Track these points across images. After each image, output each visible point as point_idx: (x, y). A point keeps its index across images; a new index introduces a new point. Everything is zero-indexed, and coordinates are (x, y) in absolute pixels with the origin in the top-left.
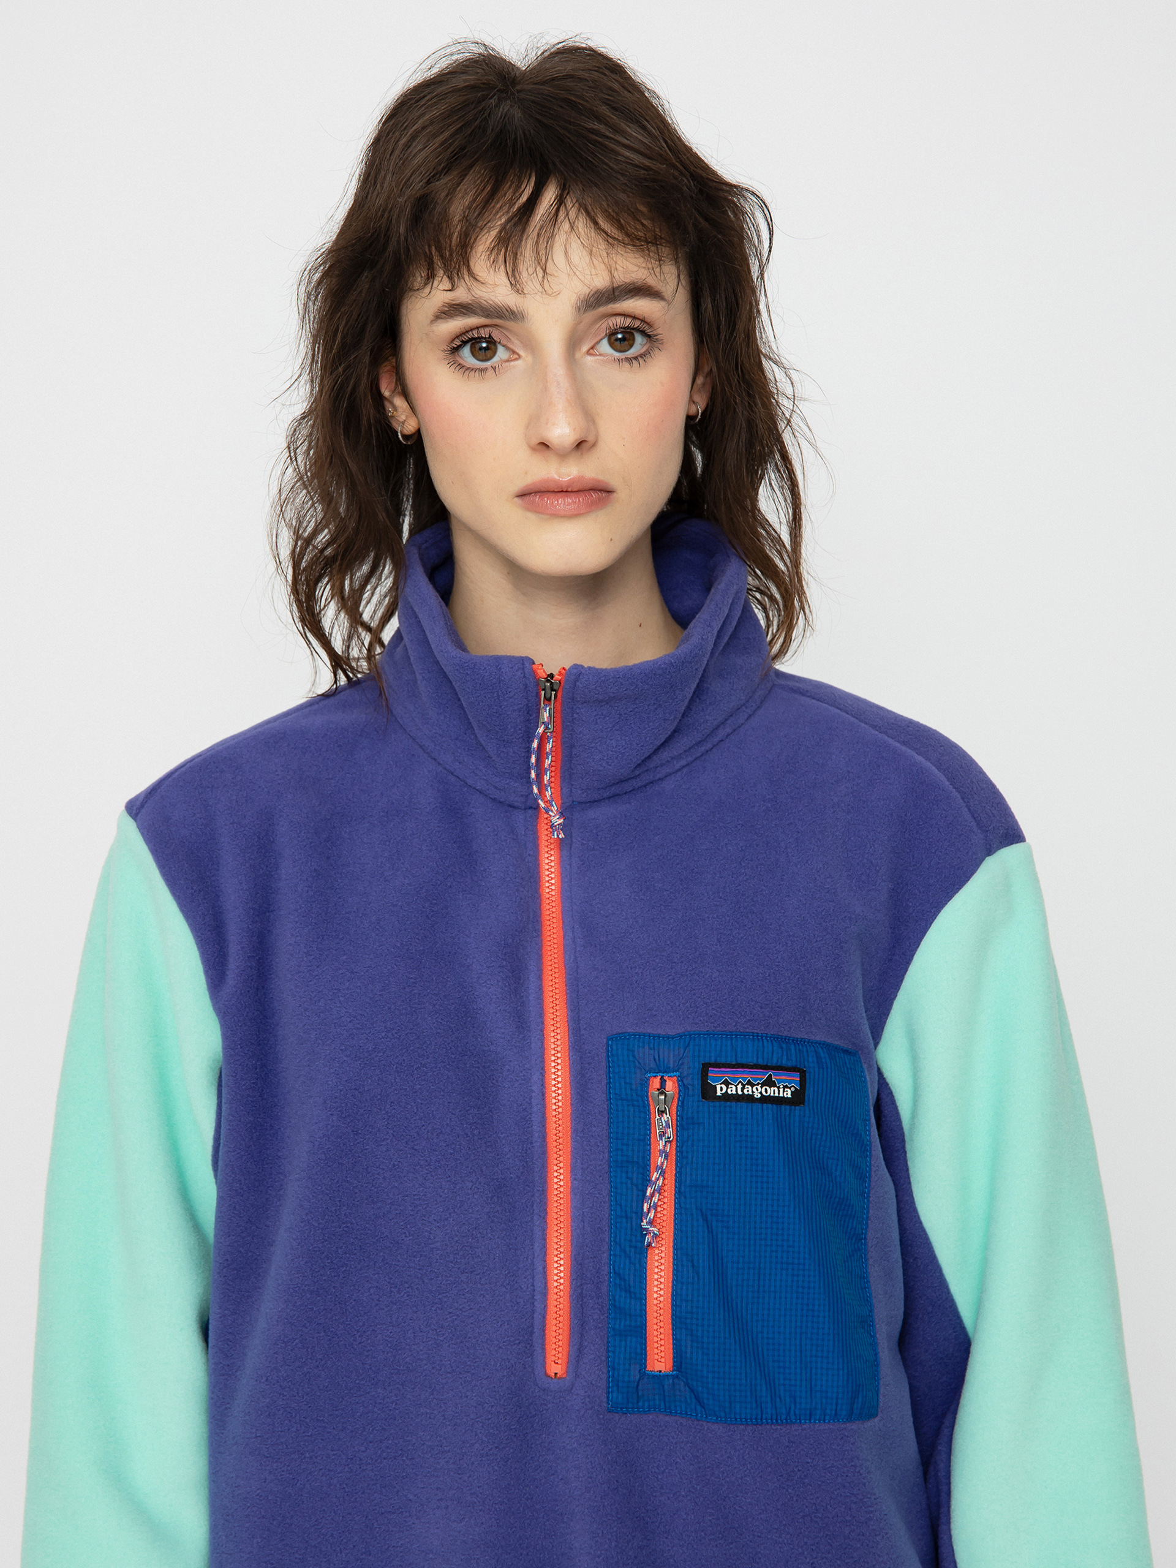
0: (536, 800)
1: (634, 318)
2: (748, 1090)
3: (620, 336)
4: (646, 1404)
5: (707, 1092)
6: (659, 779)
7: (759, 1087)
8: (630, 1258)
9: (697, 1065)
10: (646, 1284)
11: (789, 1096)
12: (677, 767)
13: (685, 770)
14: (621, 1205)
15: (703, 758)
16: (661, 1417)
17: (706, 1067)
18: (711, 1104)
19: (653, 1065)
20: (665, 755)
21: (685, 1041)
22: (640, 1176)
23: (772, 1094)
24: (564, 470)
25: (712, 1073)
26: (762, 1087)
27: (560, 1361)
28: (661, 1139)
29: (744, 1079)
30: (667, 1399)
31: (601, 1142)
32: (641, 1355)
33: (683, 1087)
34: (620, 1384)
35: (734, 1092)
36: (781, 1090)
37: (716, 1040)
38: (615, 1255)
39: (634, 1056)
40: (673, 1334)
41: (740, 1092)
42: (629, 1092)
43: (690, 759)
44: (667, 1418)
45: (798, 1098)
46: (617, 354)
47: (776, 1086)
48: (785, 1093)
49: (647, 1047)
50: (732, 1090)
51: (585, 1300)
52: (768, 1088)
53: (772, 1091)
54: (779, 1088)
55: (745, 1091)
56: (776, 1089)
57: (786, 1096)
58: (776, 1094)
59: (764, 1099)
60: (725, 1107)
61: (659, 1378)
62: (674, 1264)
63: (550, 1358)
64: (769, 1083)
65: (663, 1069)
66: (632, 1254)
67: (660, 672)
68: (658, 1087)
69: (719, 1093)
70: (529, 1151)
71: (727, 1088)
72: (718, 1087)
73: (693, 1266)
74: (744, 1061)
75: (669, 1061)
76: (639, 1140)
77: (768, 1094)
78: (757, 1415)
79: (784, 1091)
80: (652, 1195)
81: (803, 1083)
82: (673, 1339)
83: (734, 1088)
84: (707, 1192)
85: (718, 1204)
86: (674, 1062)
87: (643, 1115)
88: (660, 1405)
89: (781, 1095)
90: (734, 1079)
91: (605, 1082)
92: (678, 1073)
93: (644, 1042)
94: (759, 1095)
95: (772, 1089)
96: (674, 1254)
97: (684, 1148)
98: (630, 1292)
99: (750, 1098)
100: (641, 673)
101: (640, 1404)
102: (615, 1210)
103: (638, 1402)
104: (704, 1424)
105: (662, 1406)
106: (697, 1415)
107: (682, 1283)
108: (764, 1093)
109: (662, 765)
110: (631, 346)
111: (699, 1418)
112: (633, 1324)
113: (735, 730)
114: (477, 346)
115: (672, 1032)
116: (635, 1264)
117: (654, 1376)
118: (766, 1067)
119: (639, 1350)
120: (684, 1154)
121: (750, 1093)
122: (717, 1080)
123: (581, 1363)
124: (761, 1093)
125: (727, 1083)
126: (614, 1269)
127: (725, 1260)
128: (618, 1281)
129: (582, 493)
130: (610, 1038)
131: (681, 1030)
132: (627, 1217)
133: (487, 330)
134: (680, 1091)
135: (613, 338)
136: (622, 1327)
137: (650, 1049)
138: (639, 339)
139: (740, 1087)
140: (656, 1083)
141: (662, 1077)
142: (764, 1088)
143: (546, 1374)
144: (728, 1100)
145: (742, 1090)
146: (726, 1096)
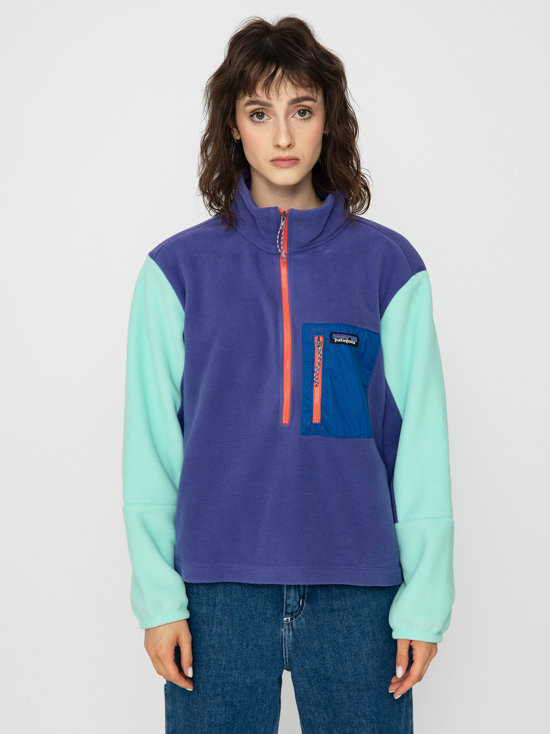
1: (306, 106)
2: (344, 341)
3: (302, 112)
4: (312, 433)
5: (332, 341)
6: (317, 247)
7: (347, 340)
8: (308, 389)
9: (329, 333)
10: (313, 397)
12: (323, 243)
13: (325, 244)
14: (306, 374)
15: (330, 241)
16: (316, 436)
17: (332, 333)
18: (333, 344)
19: (316, 333)
20: (319, 239)
21: (326, 326)
22: (312, 365)
24: (285, 154)
25: (334, 335)
27: (287, 420)
28: (319, 354)
29: (343, 337)
30: (318, 431)
31: (300, 355)
32: (311, 418)
33: (325, 339)
34: (305, 426)
35: (340, 341)
37: (335, 325)
38: (304, 389)
39: (310, 330)
40: (321, 412)
41: (342, 341)
42: (308, 341)
43: (327, 241)
44: (318, 436)
45: (357, 344)
46: (301, 118)
49: (314, 327)
50: (339, 341)
51: (295, 402)
53: (350, 342)
54: (352, 341)
55: (343, 341)
59: (349, 344)
60: (337, 345)
61: (316, 425)
62: (321, 391)
63: (284, 419)
64: (350, 339)
65: (319, 334)
66: (309, 388)
67: (317, 212)
68: (317, 339)
69: (335, 341)
70: (279, 358)
71: (338, 340)
72: (335, 340)
73: (327, 392)
74: (343, 332)
75: (321, 331)
76: (311, 355)
78: (345, 435)
80: (317, 371)
81: (358, 340)
82: (321, 413)
83: (340, 340)
84: (332, 370)
85: (335, 374)
86: (322, 332)
87: (313, 347)
88: (316, 433)
89: (353, 343)
90: (340, 338)
91: (301, 338)
92: (324, 335)
93: (313, 326)
94: (347, 343)
96: (322, 388)
97: (325, 357)
98: (308, 399)
99: (345, 343)
100: (311, 212)
101: (310, 432)
102: (304, 375)
103: (309, 432)
104: (329, 438)
105: (317, 433)
106: (327, 435)
107: (324, 397)
108: (349, 342)
109: (318, 242)
110: (305, 115)
111: (327, 436)
112: (309, 408)
113: (340, 233)
114: (258, 115)
115: (322, 323)
116: (310, 391)
117: (315, 424)
118: (349, 335)
119: (310, 416)
120: (325, 359)
122: (335, 337)
123: (293, 420)
125: (338, 338)
126: (304, 393)
127: (336, 390)
128: (305, 396)
129: (290, 160)
130: (303, 325)
131: (324, 322)
132: (307, 377)
133: (261, 110)
134: (324, 340)
135: (300, 112)
136: (306, 409)
137: (315, 328)
138: (307, 113)
139: (342, 340)
140: (317, 338)
141: (319, 336)
143: (282, 423)
144: (338, 343)
145: (343, 340)
146: (338, 342)
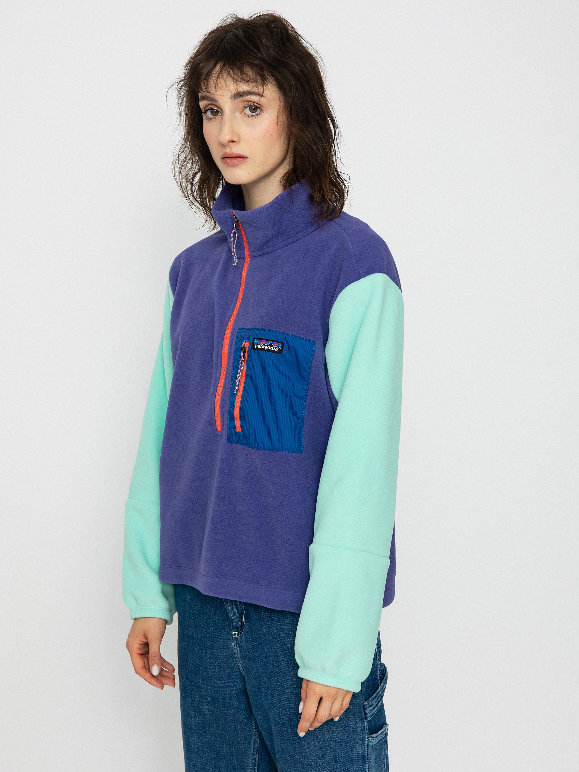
2: (264, 347)
3: (253, 108)
5: (253, 346)
7: (267, 346)
8: (233, 396)
9: (252, 338)
11: (277, 350)
14: (233, 380)
17: (254, 339)
18: (254, 350)
23: (271, 349)
25: (256, 341)
26: (267, 347)
29: (263, 343)
31: (232, 361)
34: (230, 435)
36: (274, 348)
39: (241, 335)
41: (261, 347)
42: (239, 346)
44: (241, 446)
45: (280, 351)
46: (252, 114)
50: (259, 347)
52: (270, 347)
53: (271, 348)
54: (274, 347)
55: (262, 347)
56: (273, 348)
57: (276, 350)
58: (272, 349)
59: (268, 350)
63: (217, 425)
64: (271, 345)
72: (256, 345)
77: (269, 349)
79: (275, 349)
80: (238, 377)
81: (282, 347)
89: (274, 350)
90: (260, 343)
92: (249, 340)
93: (244, 331)
94: (266, 349)
95: (271, 347)
98: (232, 407)
99: (263, 349)
105: (240, 442)
109: (276, 245)
110: (256, 111)
114: (213, 111)
118: (270, 340)
119: (234, 425)
121: (264, 348)
123: (223, 427)
124: (267, 348)
125: (258, 344)
126: (230, 400)
128: (230, 403)
130: (239, 330)
132: (233, 384)
136: (231, 417)
138: (258, 109)
142: (268, 347)
143: (217, 430)
144: (258, 350)
145: (262, 346)
146: (257, 348)
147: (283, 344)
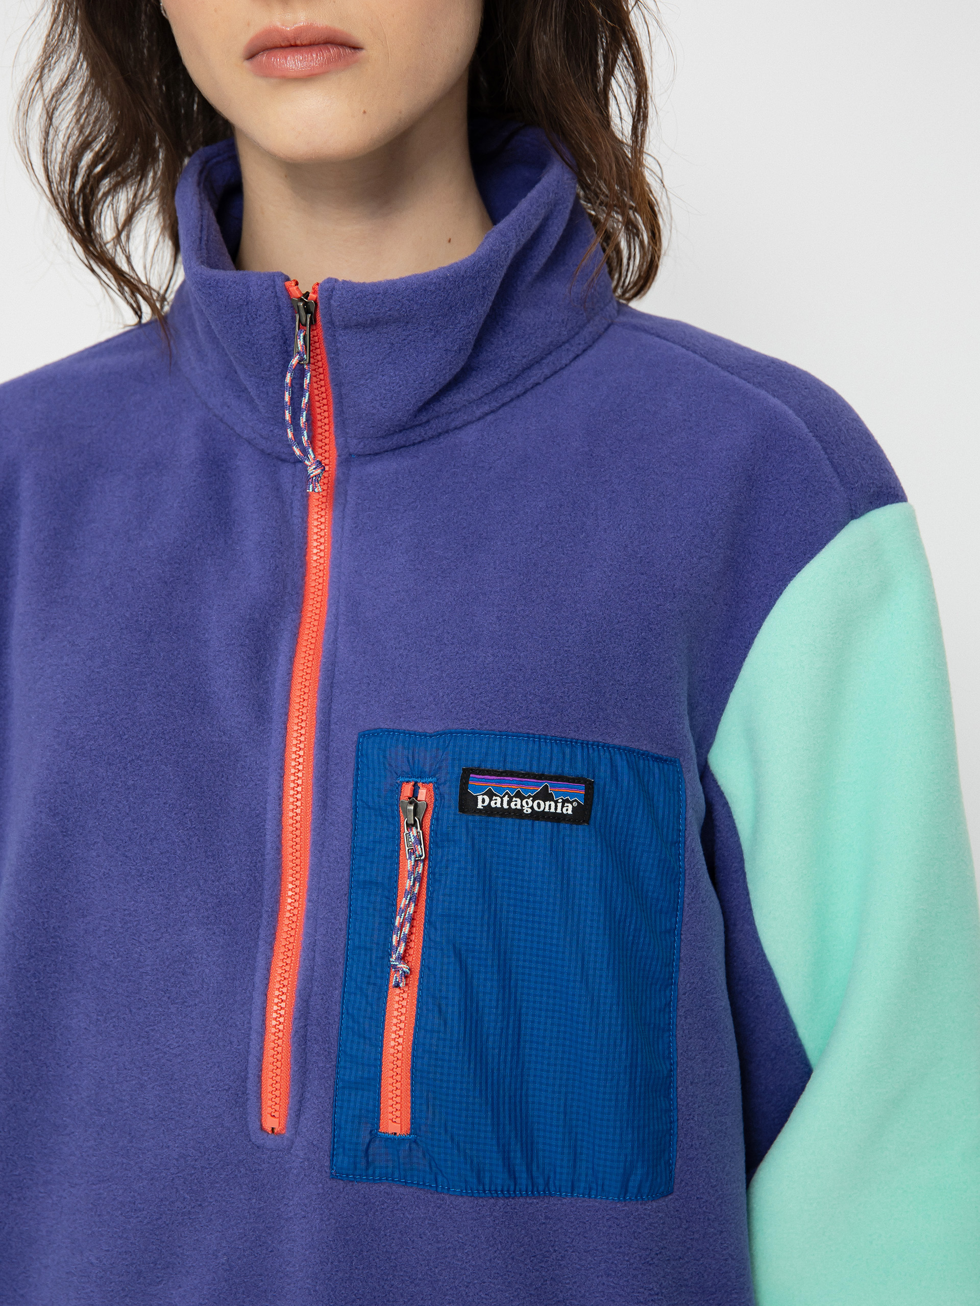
0: (290, 446)
2: (516, 804)
4: (377, 1172)
5: (466, 803)
6: (456, 428)
7: (530, 801)
8: (367, 997)
9: (456, 769)
10: (383, 1028)
11: (570, 812)
12: (478, 413)
13: (490, 418)
14: (360, 934)
15: (512, 405)
16: (394, 1188)
17: (466, 773)
18: (470, 818)
19: (406, 768)
20: (458, 398)
21: (444, 741)
22: (385, 900)
23: (547, 810)
24: (289, 17)
25: (474, 781)
26: (533, 801)
27: (277, 1114)
28: (410, 858)
29: (512, 790)
30: (402, 1167)
31: (342, 858)
32: (374, 1112)
33: (439, 797)
34: (347, 1146)
35: (499, 805)
36: (560, 805)
37: (481, 740)
38: (350, 994)
39: (385, 757)
40: (412, 1091)
41: (505, 806)
42: (376, 799)
43: (495, 404)
44: (401, 1190)
45: (582, 815)
47: (553, 800)
48: (564, 809)
49: (400, 746)
50: (496, 803)
51: (309, 1043)
52: (542, 803)
53: (547, 806)
54: (556, 802)
55: (513, 805)
56: (553, 804)
57: (565, 812)
58: (553, 810)
59: (536, 816)
60: (487, 822)
61: (393, 1141)
62: (418, 1007)
63: (267, 1111)
64: (545, 796)
65: (417, 775)
66: (370, 993)
67: (432, 288)
68: (409, 795)
69: (480, 806)
70: (259, 864)
71: (491, 800)
72: (480, 798)
73: (440, 1011)
74: (515, 768)
75: (424, 764)
76: (385, 857)
77: (542, 809)
78: (509, 1186)
79: (563, 807)
80: (402, 925)
81: (589, 797)
82: (412, 1097)
83: (499, 800)
84: (462, 923)
85: (474, 938)
86: (431, 765)
87: (392, 828)
88: (393, 1174)
89: (559, 811)
90: (500, 790)
91: (351, 786)
92: (434, 779)
93: (397, 740)
94: (530, 811)
95: (548, 803)
96: (419, 995)
97: (437, 870)
98: (365, 1038)
99: (519, 813)
100: (406, 289)
101: (370, 1172)
102: (353, 940)
103: (367, 1169)
104: (447, 1197)
105: (396, 1175)
106: (437, 1187)
107: (426, 1031)
108: (536, 808)
109: (457, 411)
111: (439, 1190)
112: (366, 1075)
113: (556, 372)
115: (430, 730)
116: (372, 1005)
117: (387, 1139)
118: (541, 777)
119: (371, 1108)
120: (437, 876)
121: (519, 807)
122: (479, 789)
123: (302, 1119)
124: (532, 808)
125: (491, 795)
126: (347, 1010)
127: (481, 1003)
128: (350, 1024)
129: (316, 47)
130: (364, 735)
131: (440, 728)
132: (366, 949)
134: (436, 800)
136: (353, 1079)
137: (404, 748)
139: (506, 799)
140: (407, 790)
141: (416, 783)
142: (536, 802)
143: (262, 1128)
144: (489, 815)
145: (509, 803)
146: (488, 810)
147: (590, 787)
